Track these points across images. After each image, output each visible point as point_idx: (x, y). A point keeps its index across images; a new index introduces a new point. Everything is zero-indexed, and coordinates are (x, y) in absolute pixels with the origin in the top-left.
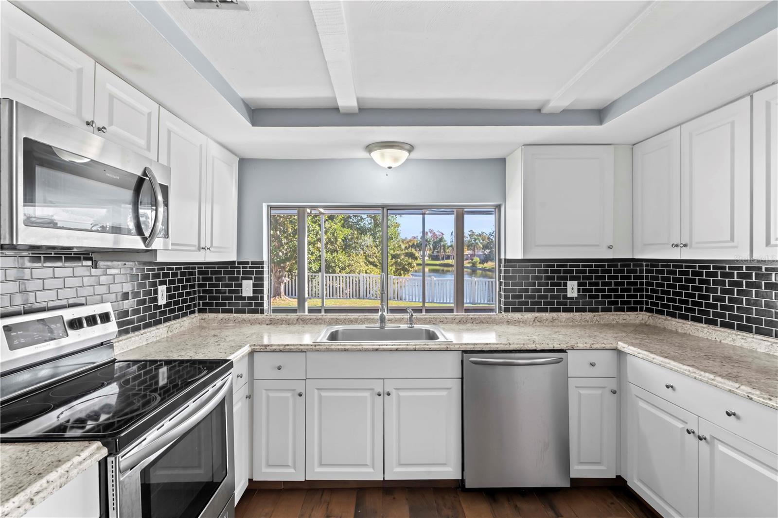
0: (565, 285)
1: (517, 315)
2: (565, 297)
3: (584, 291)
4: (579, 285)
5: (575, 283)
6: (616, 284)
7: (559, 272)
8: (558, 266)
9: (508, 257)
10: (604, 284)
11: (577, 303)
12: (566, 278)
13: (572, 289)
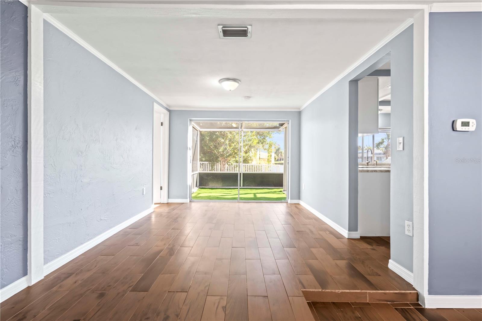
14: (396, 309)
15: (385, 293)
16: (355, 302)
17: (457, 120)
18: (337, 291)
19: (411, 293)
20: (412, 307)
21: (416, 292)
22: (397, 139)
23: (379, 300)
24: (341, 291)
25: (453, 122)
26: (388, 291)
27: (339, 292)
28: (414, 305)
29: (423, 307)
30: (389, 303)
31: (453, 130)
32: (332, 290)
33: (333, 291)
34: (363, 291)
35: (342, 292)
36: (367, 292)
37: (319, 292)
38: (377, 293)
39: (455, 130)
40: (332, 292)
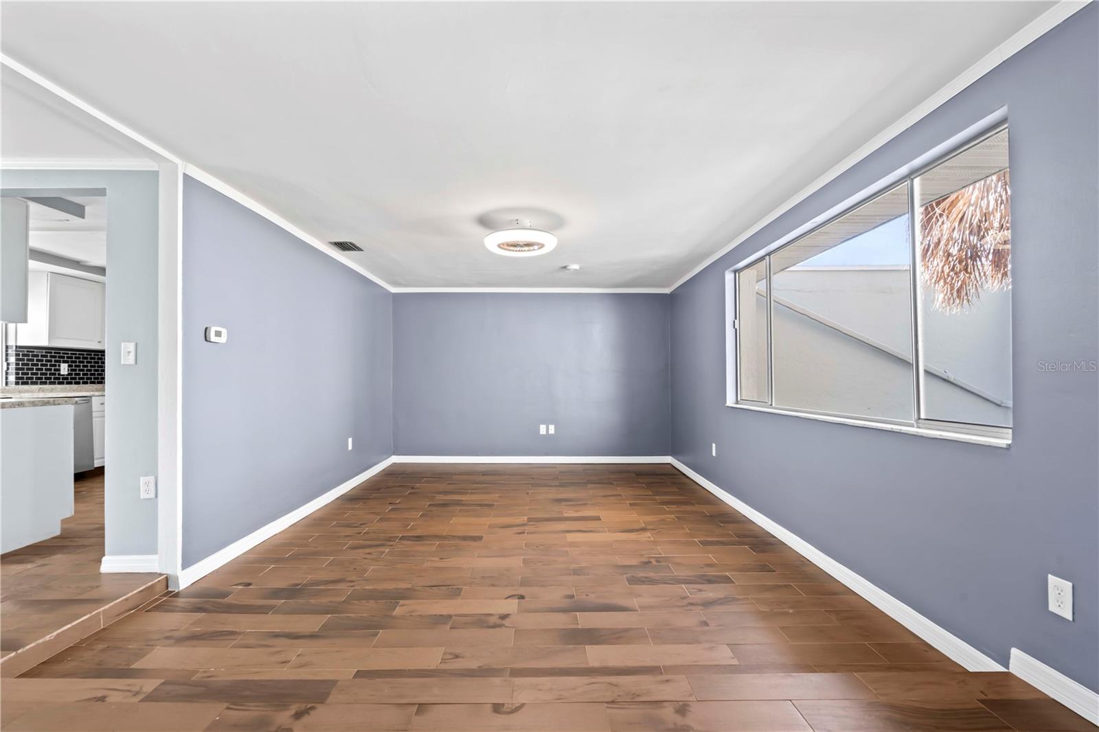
0: (59, 366)
1: (26, 387)
2: (59, 374)
3: (72, 370)
4: (69, 366)
5: (66, 365)
6: (91, 366)
7: (55, 357)
8: (55, 353)
9: (18, 344)
10: (84, 366)
11: (67, 379)
12: (60, 362)
13: (64, 369)
14: (147, 611)
15: (126, 600)
16: (82, 640)
17: (210, 328)
18: (48, 637)
19: (159, 581)
20: (165, 598)
21: (165, 576)
22: (123, 344)
23: (119, 615)
24: (55, 633)
25: (206, 329)
26: (130, 594)
27: (52, 638)
28: (165, 595)
29: (177, 591)
30: (132, 612)
31: (206, 340)
32: (38, 642)
33: (41, 641)
34: (94, 613)
35: (58, 635)
36: (100, 612)
37: (13, 657)
38: (115, 604)
39: (208, 339)
40: (38, 645)
